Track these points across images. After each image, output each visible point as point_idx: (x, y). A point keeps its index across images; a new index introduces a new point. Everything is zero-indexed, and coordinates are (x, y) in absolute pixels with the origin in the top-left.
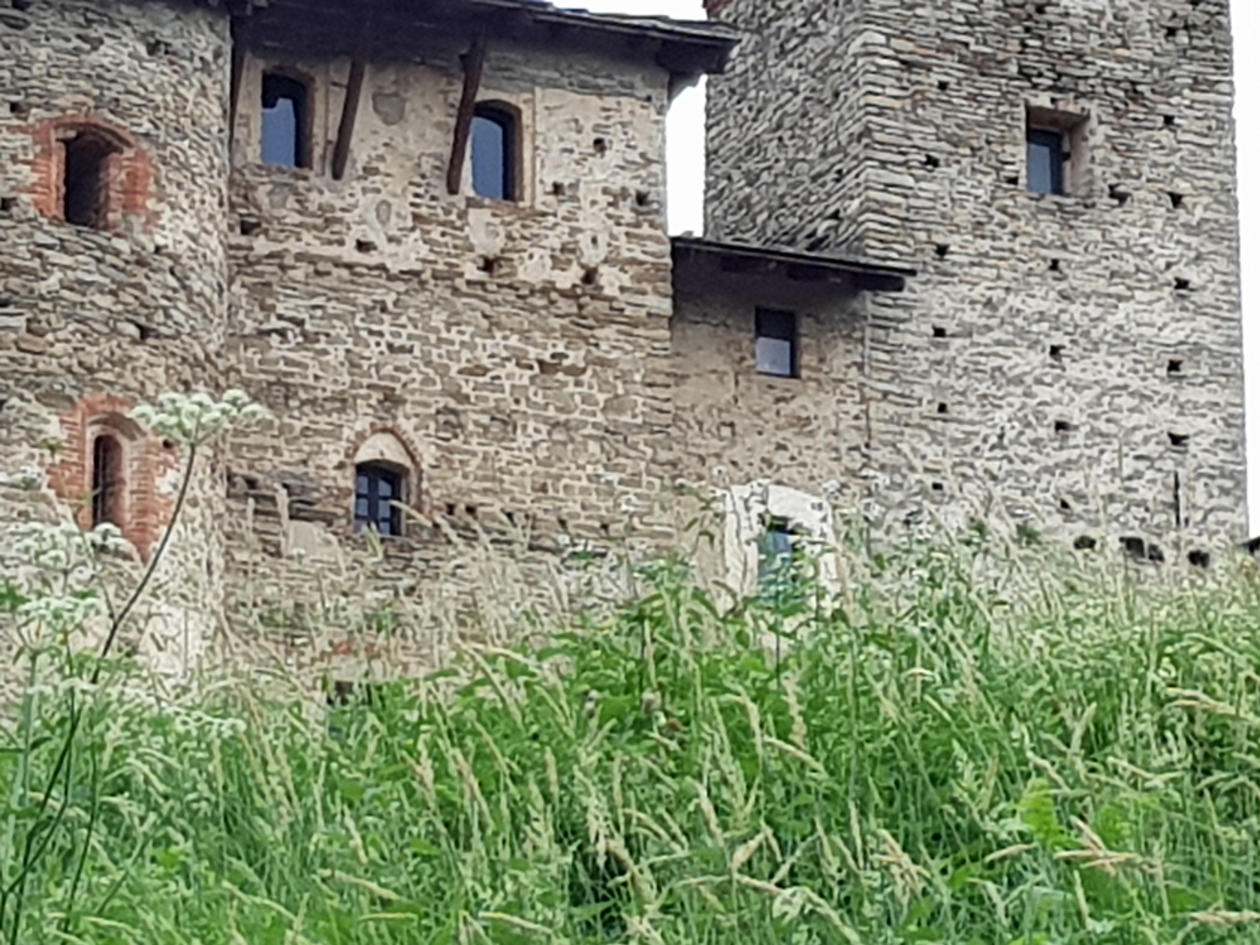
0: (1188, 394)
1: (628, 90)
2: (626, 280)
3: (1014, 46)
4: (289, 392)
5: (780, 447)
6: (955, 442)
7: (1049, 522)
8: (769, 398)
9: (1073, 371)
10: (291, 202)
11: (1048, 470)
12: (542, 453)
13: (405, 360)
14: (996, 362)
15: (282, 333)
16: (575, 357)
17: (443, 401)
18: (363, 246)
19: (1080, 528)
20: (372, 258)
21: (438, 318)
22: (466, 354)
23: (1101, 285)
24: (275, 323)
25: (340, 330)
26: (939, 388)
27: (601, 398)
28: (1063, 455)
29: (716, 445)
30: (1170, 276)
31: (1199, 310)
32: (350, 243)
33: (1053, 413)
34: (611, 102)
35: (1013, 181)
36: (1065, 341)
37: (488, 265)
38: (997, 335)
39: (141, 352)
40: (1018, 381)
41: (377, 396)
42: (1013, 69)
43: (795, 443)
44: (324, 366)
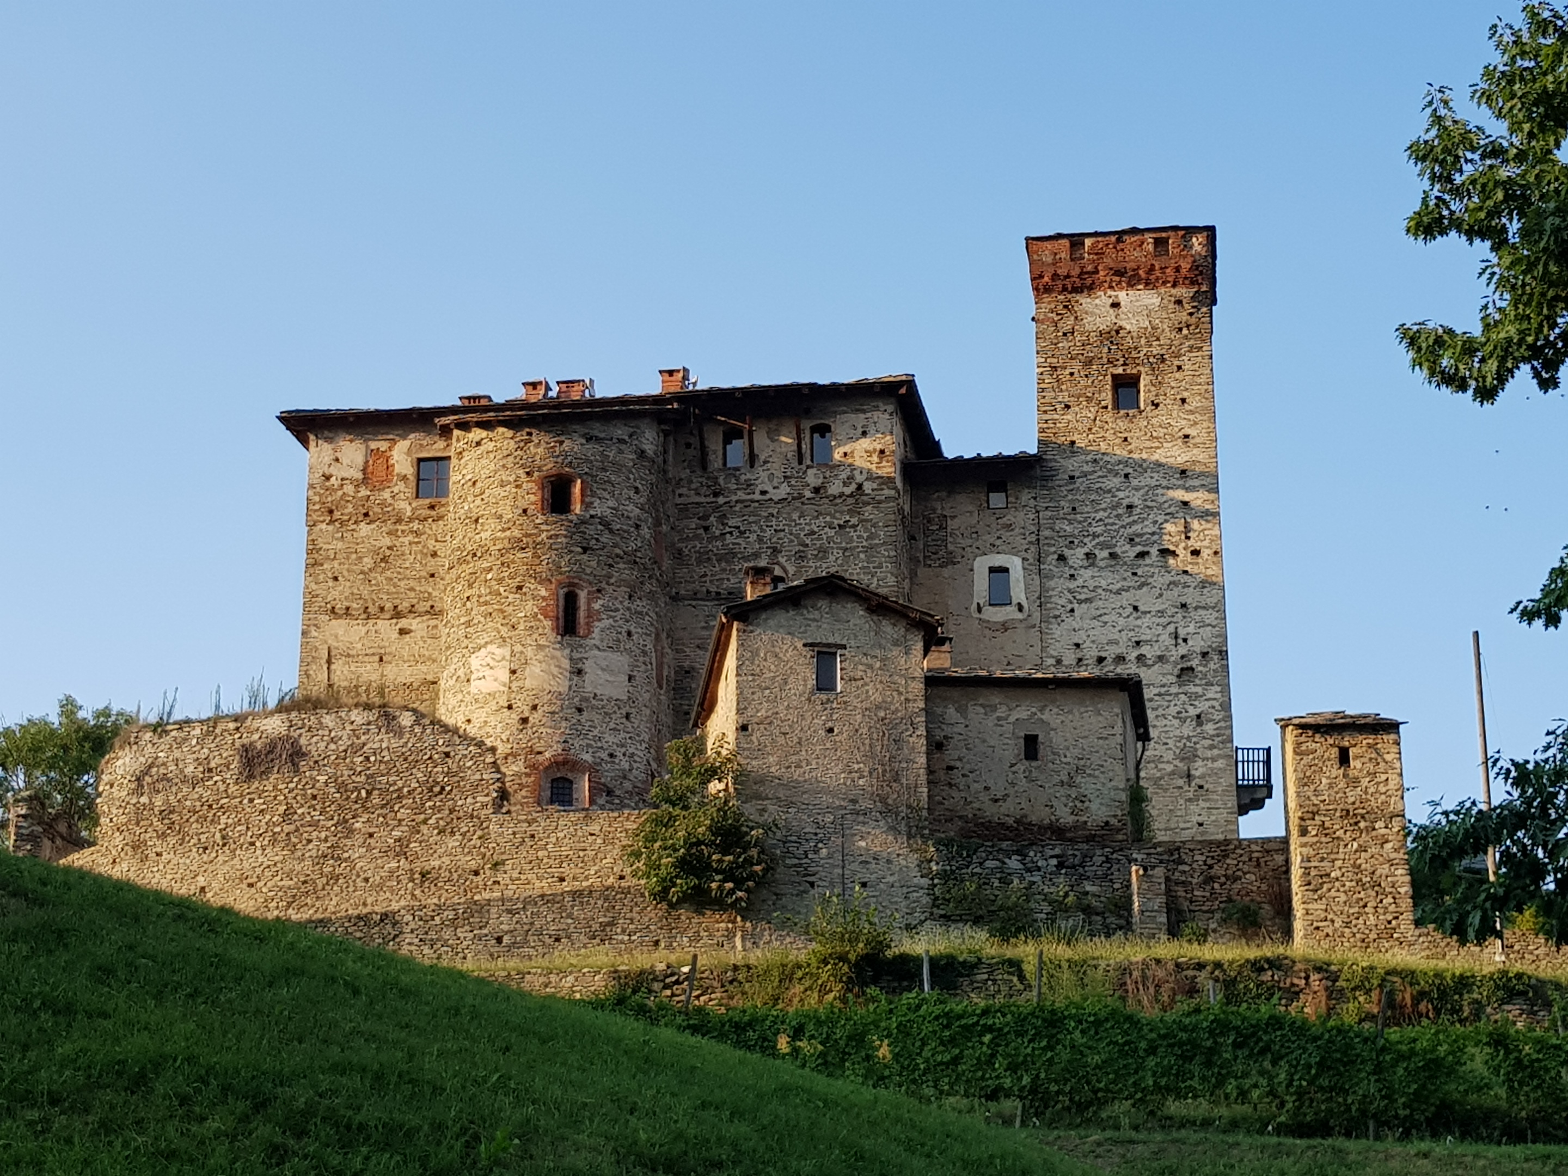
0: (1190, 483)
1: (877, 408)
2: (875, 486)
3: (1106, 350)
4: (735, 555)
5: (999, 538)
6: (1080, 522)
7: (1124, 549)
8: (993, 518)
9: (1135, 482)
10: (733, 481)
11: (1124, 527)
12: (839, 562)
13: (782, 534)
14: (1098, 485)
15: (731, 533)
16: (854, 521)
17: (797, 548)
18: (763, 493)
19: (1139, 549)
20: (767, 497)
21: (795, 516)
22: (807, 528)
23: (1148, 444)
24: (728, 529)
25: (755, 527)
26: (1071, 501)
27: (865, 535)
28: (1131, 519)
29: (969, 542)
30: (1180, 434)
31: (1196, 446)
32: (757, 492)
33: (1125, 502)
34: (869, 415)
35: (1106, 407)
36: (1131, 471)
37: (817, 490)
38: (1100, 473)
39: (585, 557)
40: (1109, 491)
41: (769, 551)
42: (1105, 360)
43: (1006, 535)
44: (747, 543)
